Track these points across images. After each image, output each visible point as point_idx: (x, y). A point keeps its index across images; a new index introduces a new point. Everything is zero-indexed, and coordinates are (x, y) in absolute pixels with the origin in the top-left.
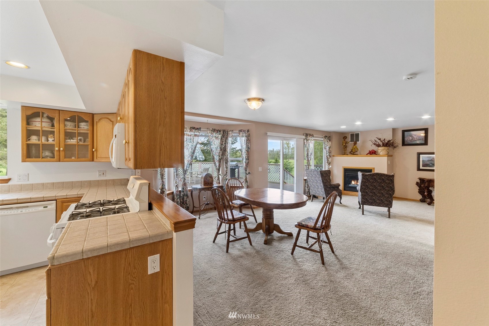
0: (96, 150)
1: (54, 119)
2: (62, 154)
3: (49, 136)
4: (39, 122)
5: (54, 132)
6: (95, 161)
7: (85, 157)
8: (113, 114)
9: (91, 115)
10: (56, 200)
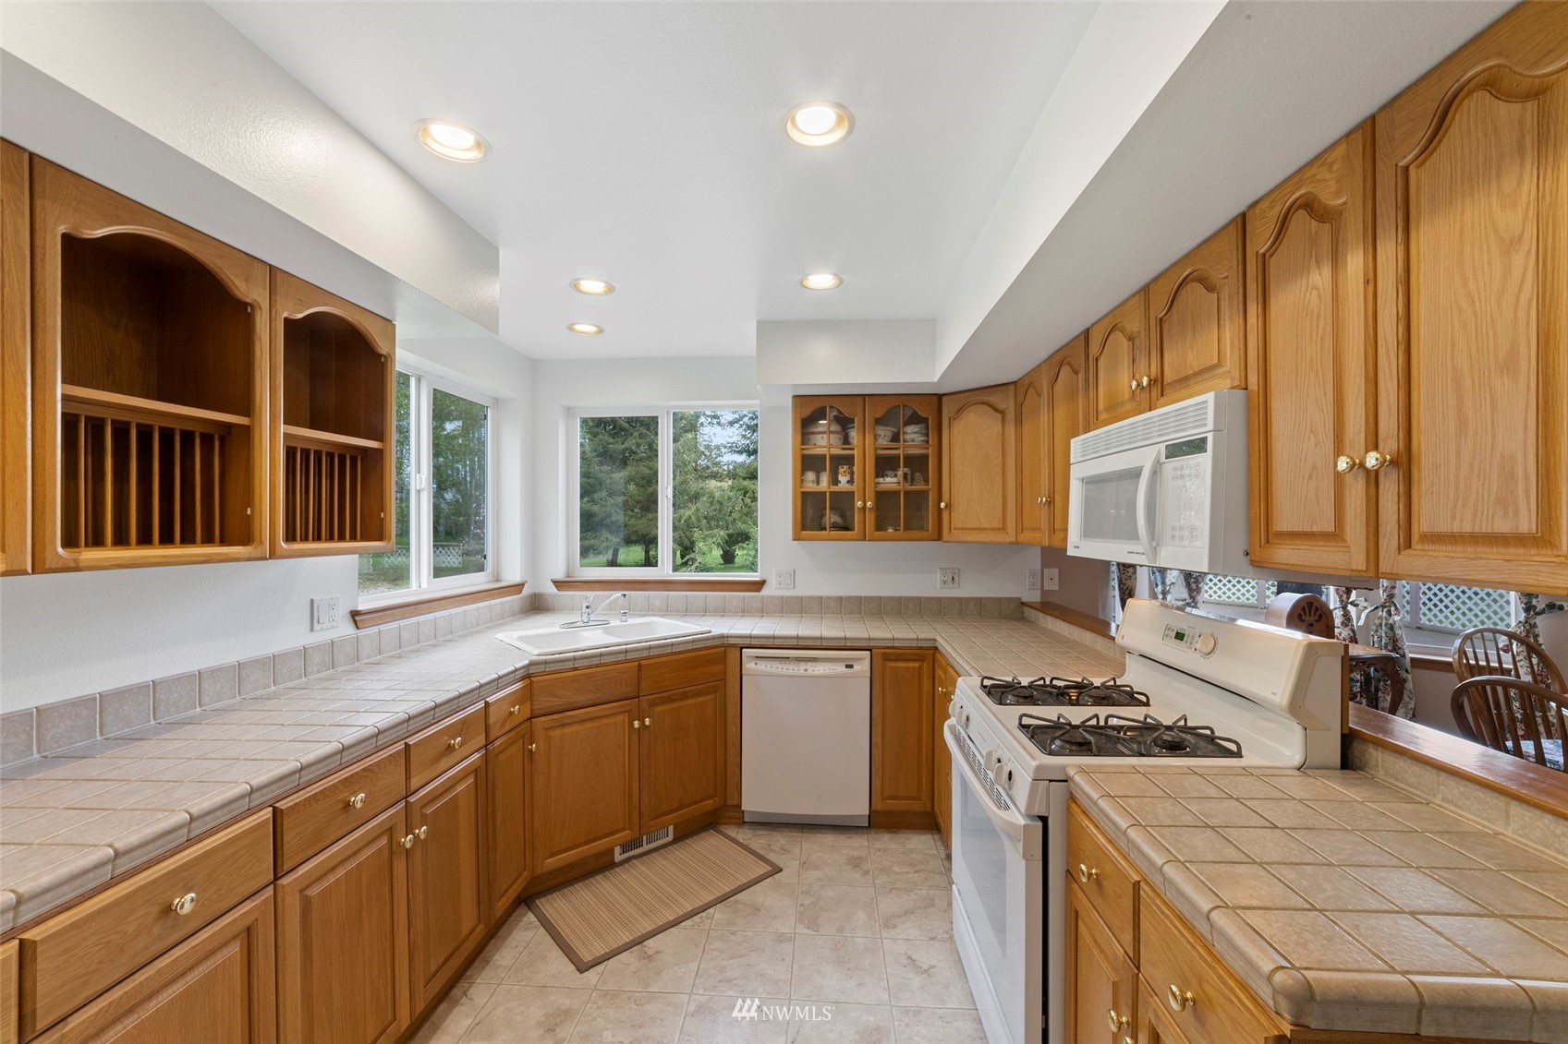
0: (948, 506)
1: (852, 421)
2: (870, 518)
3: (841, 470)
4: (824, 433)
5: (852, 457)
6: (944, 539)
7: (922, 528)
8: (1003, 388)
9: (935, 399)
10: (870, 650)
